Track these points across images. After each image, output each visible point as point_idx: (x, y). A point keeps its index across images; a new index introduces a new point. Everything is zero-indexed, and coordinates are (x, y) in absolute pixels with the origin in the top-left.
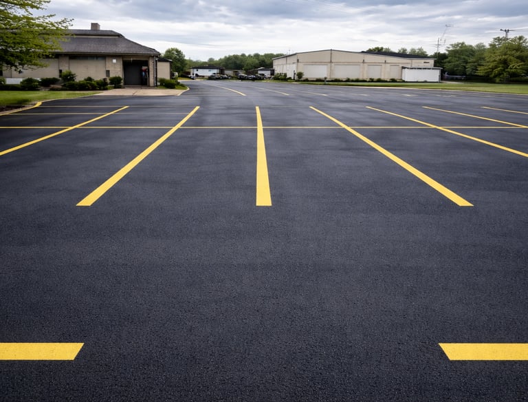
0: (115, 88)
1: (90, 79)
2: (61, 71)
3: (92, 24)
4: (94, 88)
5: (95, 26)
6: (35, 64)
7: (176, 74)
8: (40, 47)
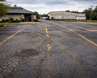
0: (23, 22)
1: (17, 20)
2: (10, 18)
3: (15, 5)
4: (18, 22)
5: (15, 6)
6: (4, 16)
7: (38, 18)
8: (5, 11)
